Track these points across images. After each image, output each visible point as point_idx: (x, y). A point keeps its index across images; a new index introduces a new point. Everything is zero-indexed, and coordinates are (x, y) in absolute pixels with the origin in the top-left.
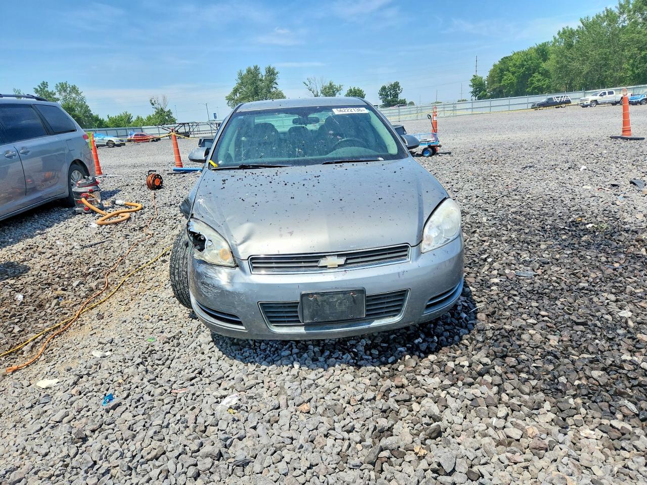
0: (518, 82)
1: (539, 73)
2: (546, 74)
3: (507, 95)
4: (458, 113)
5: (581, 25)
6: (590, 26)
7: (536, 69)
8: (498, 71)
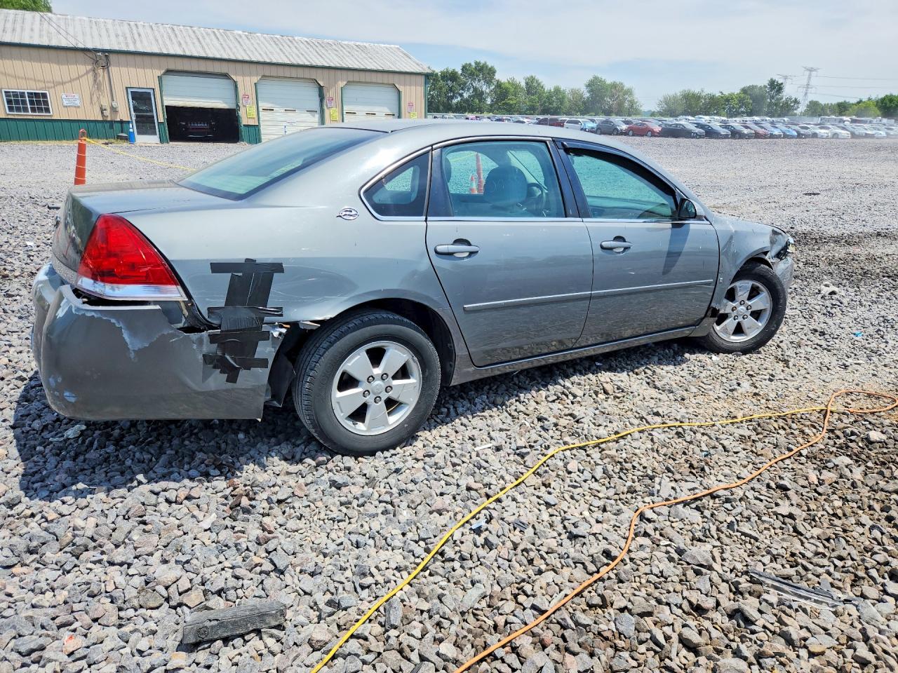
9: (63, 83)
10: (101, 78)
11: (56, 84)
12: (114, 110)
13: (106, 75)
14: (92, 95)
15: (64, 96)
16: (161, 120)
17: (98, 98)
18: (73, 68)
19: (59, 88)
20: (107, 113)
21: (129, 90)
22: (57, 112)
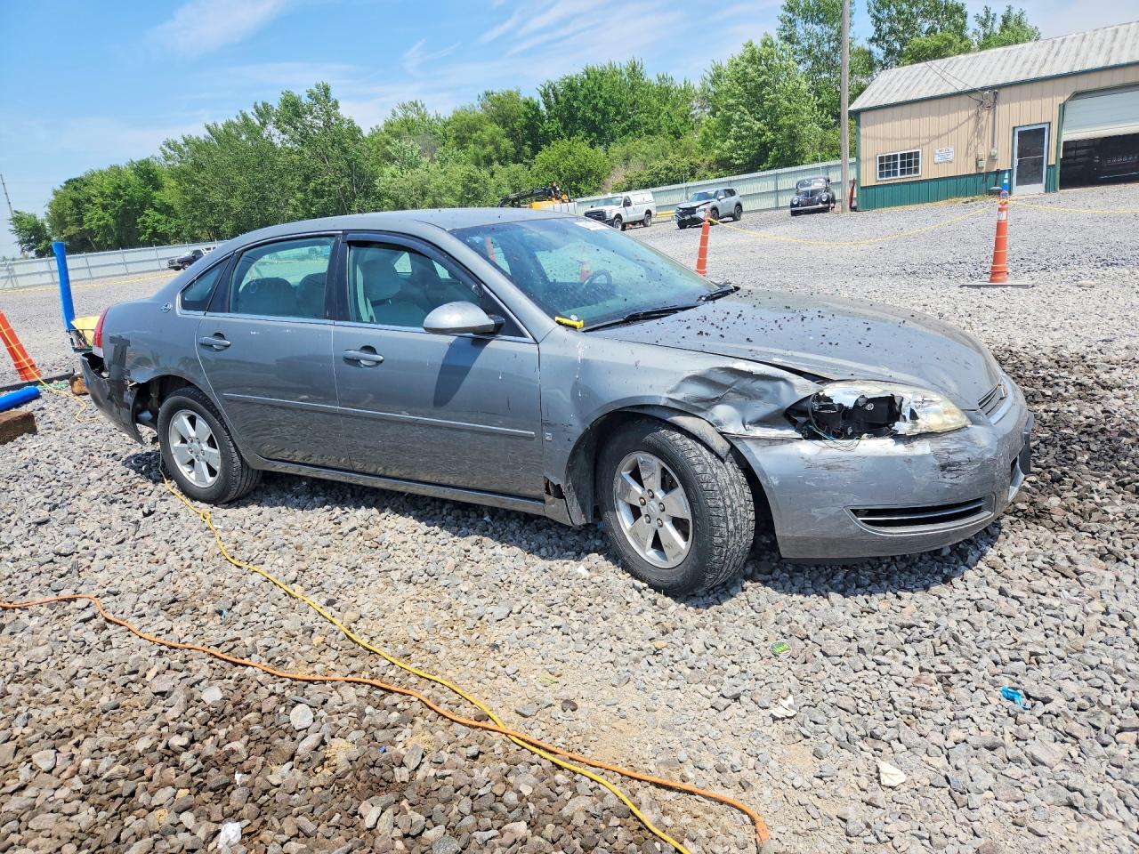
0: (117, 224)
1: (156, 209)
2: (167, 210)
3: (101, 247)
4: (22, 282)
5: (208, 134)
6: (224, 137)
7: (146, 202)
8: (69, 203)
9: (939, 136)
10: (984, 123)
11: (931, 138)
12: (992, 159)
13: (991, 117)
14: (969, 144)
15: (937, 151)
16: (1052, 161)
17: (976, 147)
18: (953, 116)
19: (935, 142)
20: (983, 164)
21: (1017, 131)
22: (927, 171)
